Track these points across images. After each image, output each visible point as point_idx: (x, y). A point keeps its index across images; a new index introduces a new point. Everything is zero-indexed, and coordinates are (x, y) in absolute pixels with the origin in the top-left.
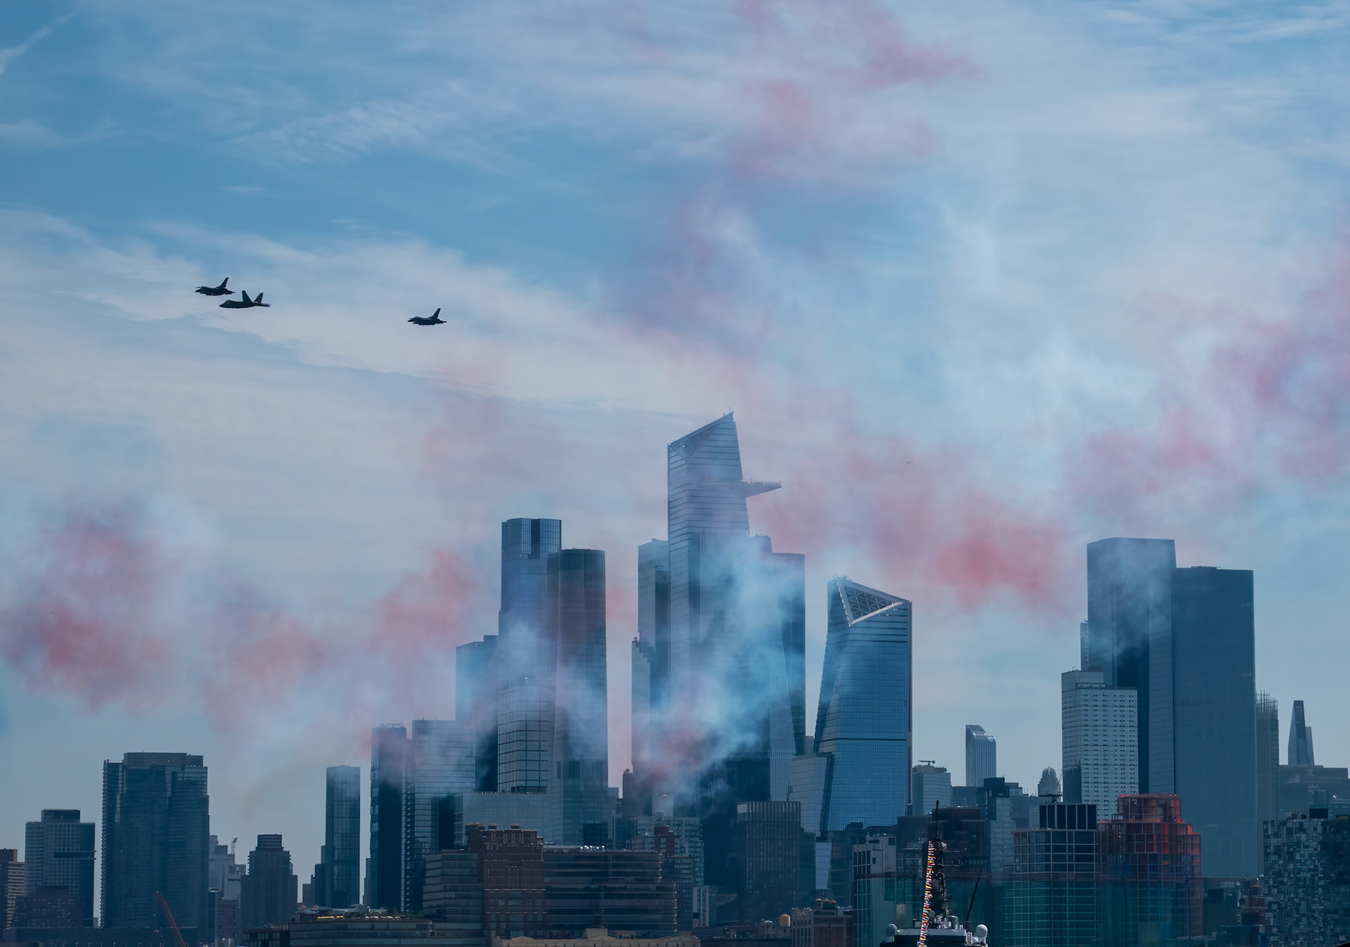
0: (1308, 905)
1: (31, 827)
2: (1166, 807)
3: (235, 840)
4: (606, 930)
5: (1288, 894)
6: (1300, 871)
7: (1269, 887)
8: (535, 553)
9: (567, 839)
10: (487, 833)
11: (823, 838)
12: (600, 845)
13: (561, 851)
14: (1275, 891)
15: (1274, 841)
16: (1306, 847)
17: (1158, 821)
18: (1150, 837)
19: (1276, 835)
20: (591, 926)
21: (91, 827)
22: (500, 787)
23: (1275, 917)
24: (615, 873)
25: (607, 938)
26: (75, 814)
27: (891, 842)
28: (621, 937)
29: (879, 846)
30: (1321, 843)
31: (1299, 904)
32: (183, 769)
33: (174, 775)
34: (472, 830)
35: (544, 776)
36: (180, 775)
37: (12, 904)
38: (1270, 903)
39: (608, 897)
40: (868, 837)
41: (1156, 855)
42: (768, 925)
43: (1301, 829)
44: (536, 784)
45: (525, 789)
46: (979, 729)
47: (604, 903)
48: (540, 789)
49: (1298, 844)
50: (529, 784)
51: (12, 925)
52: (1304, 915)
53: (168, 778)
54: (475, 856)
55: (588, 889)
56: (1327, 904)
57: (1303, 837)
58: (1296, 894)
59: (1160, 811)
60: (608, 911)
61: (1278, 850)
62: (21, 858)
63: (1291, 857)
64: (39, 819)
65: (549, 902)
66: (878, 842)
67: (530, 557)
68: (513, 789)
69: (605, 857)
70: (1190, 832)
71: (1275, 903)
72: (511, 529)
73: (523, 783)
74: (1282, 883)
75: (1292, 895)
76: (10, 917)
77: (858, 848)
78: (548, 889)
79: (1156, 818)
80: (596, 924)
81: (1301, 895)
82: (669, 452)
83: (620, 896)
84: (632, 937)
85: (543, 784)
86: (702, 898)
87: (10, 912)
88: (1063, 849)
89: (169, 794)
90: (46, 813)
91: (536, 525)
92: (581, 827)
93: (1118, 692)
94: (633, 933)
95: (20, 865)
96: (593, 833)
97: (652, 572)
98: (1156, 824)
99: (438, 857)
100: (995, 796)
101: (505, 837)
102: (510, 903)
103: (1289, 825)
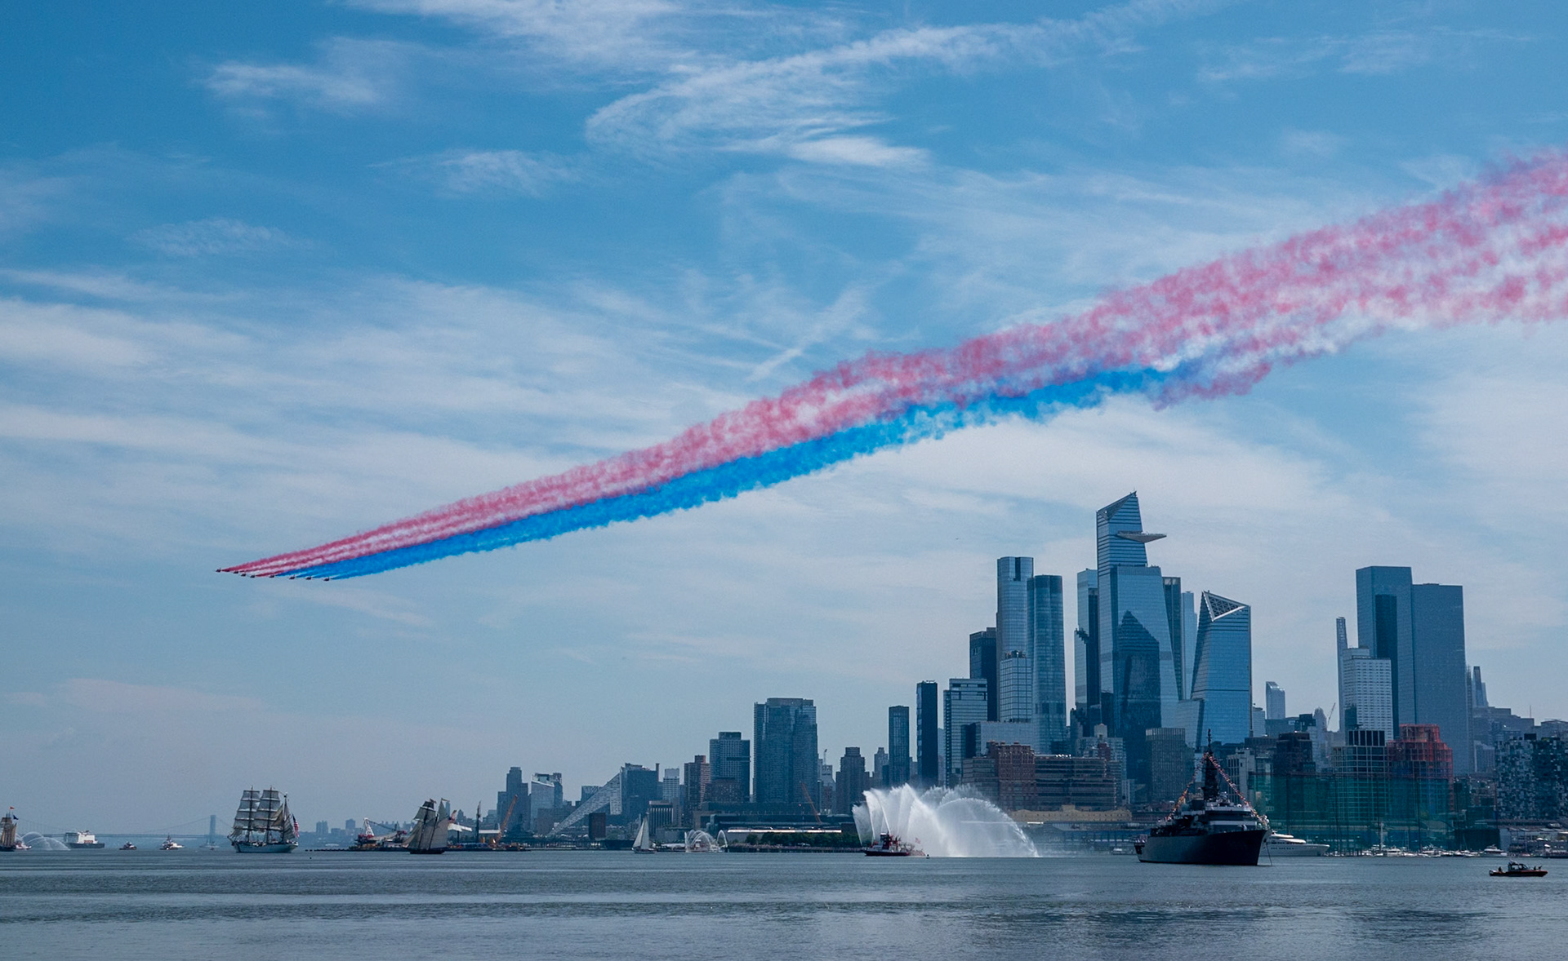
0: (1525, 793)
1: (713, 742)
2: (1429, 732)
3: (826, 751)
4: (1074, 807)
5: (1512, 786)
6: (1519, 773)
7: (1500, 783)
8: (1018, 578)
9: (1042, 750)
10: (1000, 747)
11: (1198, 751)
12: (1068, 754)
13: (1044, 758)
14: (1503, 785)
15: (1502, 754)
16: (1523, 757)
17: (1426, 741)
18: (1421, 751)
19: (1503, 750)
20: (1064, 804)
21: (748, 742)
22: (1002, 719)
23: (1503, 801)
24: (1078, 772)
25: (1074, 811)
26: (739, 734)
27: (1251, 753)
28: (1082, 810)
29: (1244, 756)
30: (1532, 755)
31: (1519, 793)
32: (801, 708)
33: (796, 711)
34: (990, 745)
35: (1030, 712)
36: (800, 711)
37: (703, 788)
38: (1500, 792)
39: (1074, 785)
40: (1237, 750)
41: (1424, 762)
42: (1172, 804)
43: (1519, 746)
44: (1025, 717)
45: (1018, 720)
46: (1274, 684)
47: (1072, 789)
48: (1027, 720)
49: (1518, 756)
50: (1020, 717)
51: (705, 800)
52: (1522, 800)
53: (792, 713)
54: (993, 761)
55: (1061, 781)
56: (1537, 793)
57: (1521, 751)
58: (1517, 787)
59: (1426, 735)
60: (1074, 794)
61: (1505, 759)
62: (707, 761)
63: (1513, 763)
64: (717, 737)
65: (1038, 788)
66: (1243, 753)
67: (1015, 580)
68: (1011, 720)
69: (1072, 762)
70: (1445, 747)
71: (1504, 792)
72: (1003, 563)
73: (1017, 717)
74: (1507, 780)
75: (1514, 788)
76: (702, 796)
77: (1230, 757)
78: (1038, 780)
79: (1424, 739)
80: (1068, 802)
81: (1521, 787)
82: (1097, 516)
83: (1082, 786)
84: (1090, 810)
85: (1029, 717)
86: (1127, 787)
87: (702, 792)
88: (1364, 758)
89: (793, 723)
90: (722, 734)
91: (1018, 560)
92: (1050, 744)
93: (1379, 661)
94: (1090, 808)
95: (707, 765)
96: (1056, 747)
97: (1086, 589)
98: (1425, 743)
99: (971, 761)
100: (1307, 725)
101: (1011, 748)
102: (1016, 789)
103: (1512, 744)
